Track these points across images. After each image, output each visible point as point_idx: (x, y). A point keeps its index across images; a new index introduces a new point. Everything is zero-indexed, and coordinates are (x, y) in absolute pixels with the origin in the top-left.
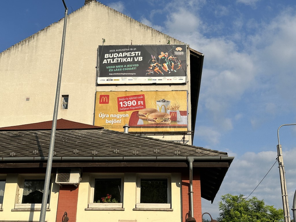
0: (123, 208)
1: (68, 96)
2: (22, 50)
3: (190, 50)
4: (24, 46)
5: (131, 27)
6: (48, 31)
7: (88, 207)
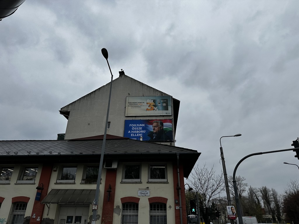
0: (141, 181)
1: (110, 122)
2: (86, 99)
3: (173, 99)
4: (87, 97)
5: (143, 88)
6: (100, 90)
7: (122, 181)
